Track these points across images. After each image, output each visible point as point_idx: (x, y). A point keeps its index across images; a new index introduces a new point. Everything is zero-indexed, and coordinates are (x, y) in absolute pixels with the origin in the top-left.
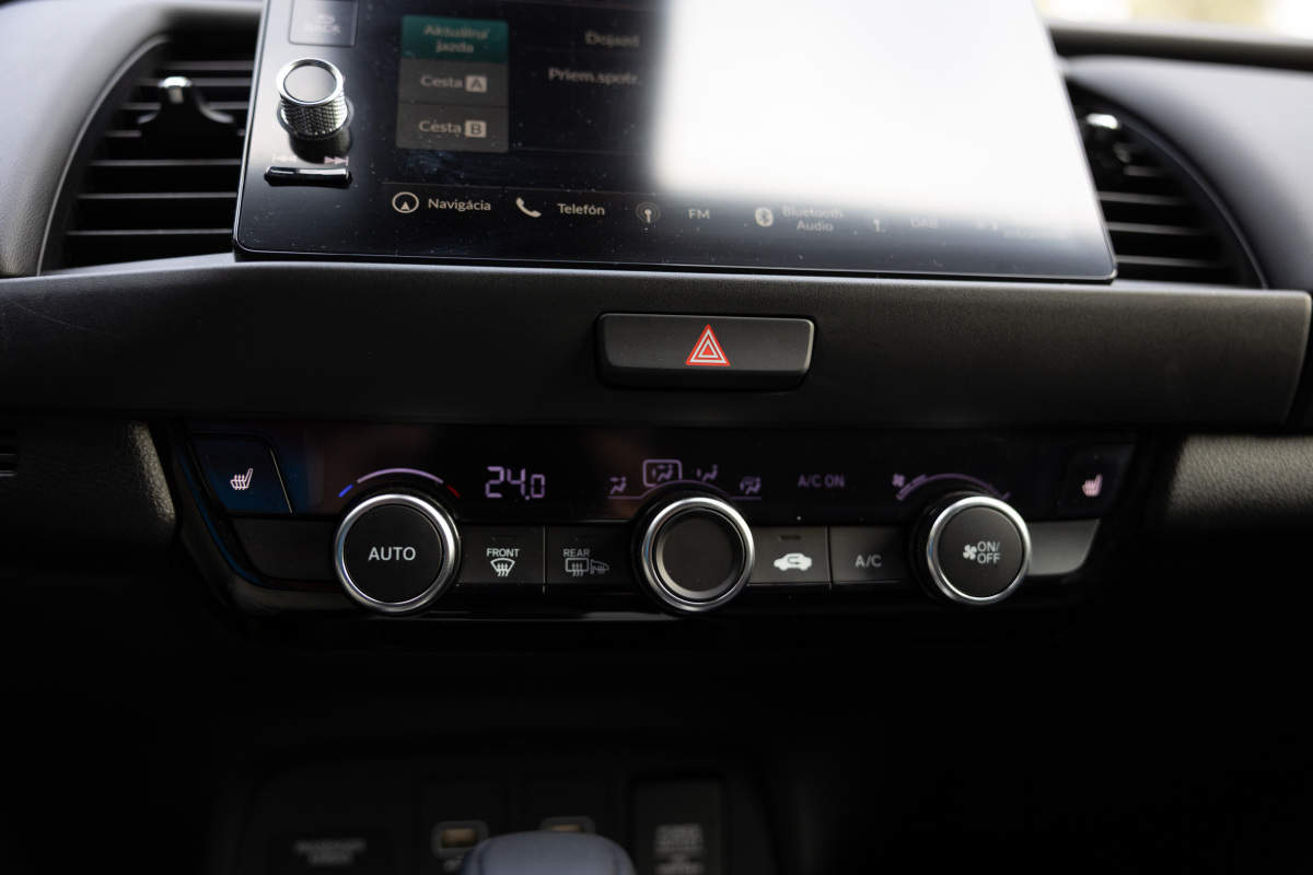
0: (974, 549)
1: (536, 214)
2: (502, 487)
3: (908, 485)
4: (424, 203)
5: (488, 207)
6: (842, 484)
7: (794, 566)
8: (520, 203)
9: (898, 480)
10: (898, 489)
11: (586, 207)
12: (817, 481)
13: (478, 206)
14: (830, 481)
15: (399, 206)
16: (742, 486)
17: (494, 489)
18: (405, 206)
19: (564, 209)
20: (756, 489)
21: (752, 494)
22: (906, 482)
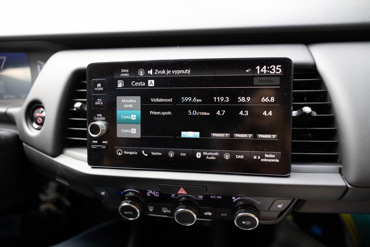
0: (245, 222)
1: (146, 155)
2: (151, 194)
3: (236, 199)
4: (123, 152)
5: (136, 153)
6: (221, 198)
7: (208, 214)
8: (143, 152)
9: (234, 198)
10: (233, 200)
11: (157, 153)
12: (215, 197)
13: (134, 153)
14: (218, 197)
15: (118, 153)
16: (199, 197)
17: (149, 194)
18: (120, 153)
19: (153, 153)
20: (202, 197)
21: (201, 198)
22: (235, 199)
